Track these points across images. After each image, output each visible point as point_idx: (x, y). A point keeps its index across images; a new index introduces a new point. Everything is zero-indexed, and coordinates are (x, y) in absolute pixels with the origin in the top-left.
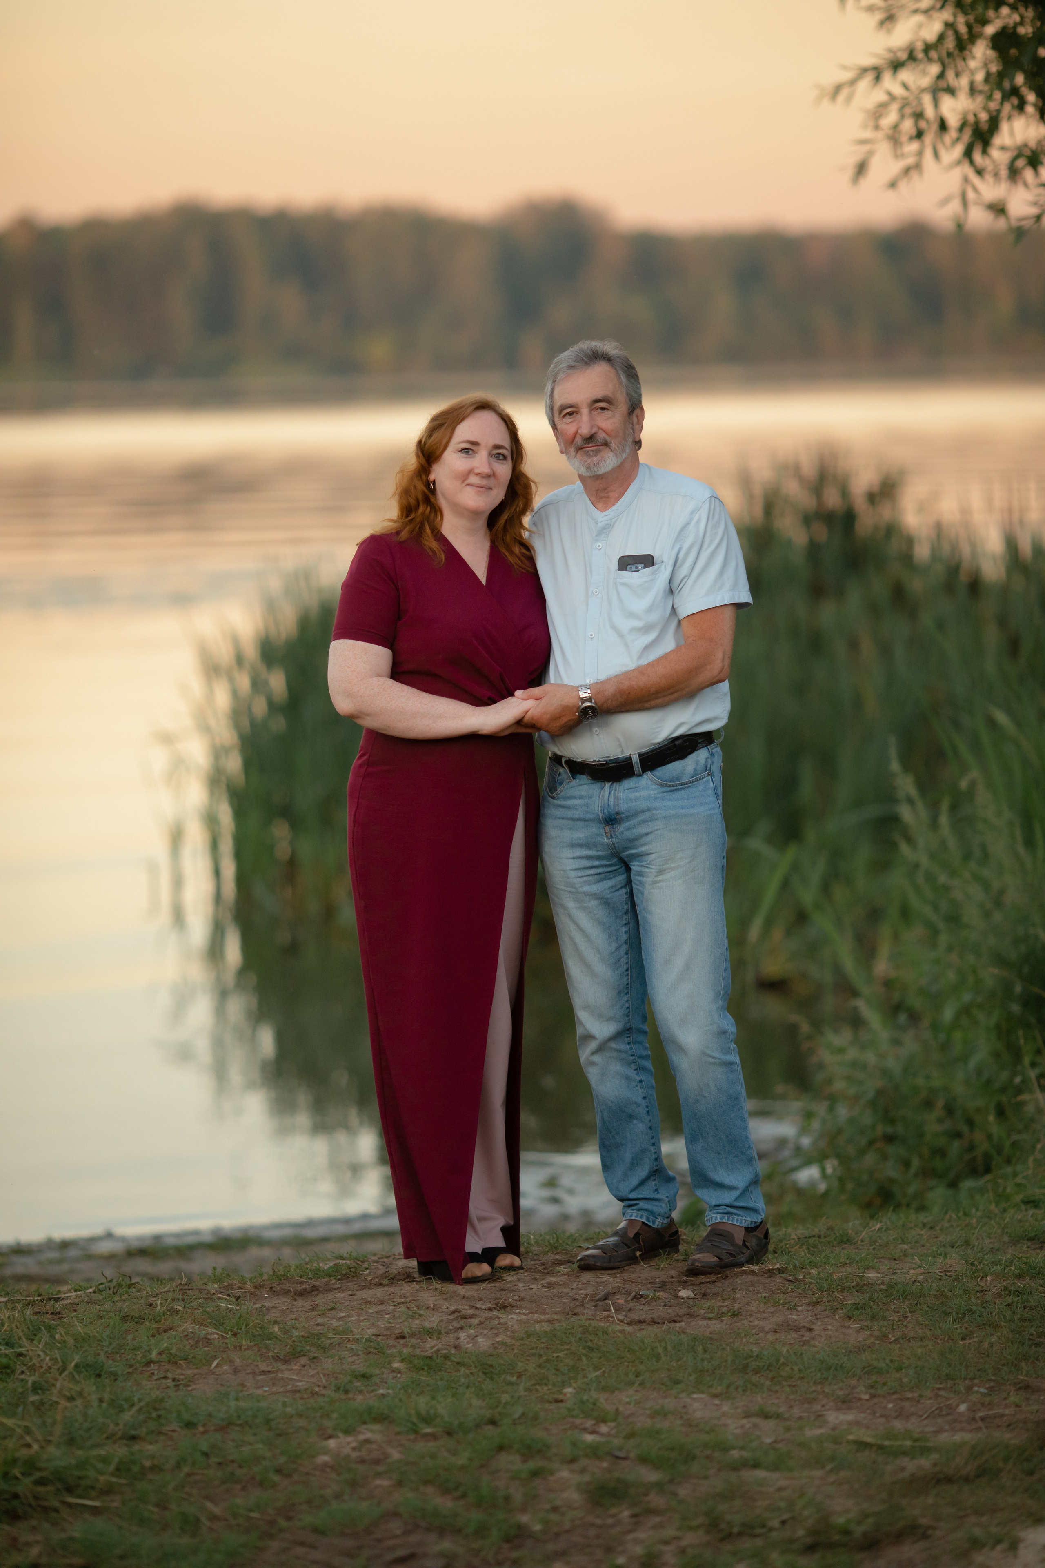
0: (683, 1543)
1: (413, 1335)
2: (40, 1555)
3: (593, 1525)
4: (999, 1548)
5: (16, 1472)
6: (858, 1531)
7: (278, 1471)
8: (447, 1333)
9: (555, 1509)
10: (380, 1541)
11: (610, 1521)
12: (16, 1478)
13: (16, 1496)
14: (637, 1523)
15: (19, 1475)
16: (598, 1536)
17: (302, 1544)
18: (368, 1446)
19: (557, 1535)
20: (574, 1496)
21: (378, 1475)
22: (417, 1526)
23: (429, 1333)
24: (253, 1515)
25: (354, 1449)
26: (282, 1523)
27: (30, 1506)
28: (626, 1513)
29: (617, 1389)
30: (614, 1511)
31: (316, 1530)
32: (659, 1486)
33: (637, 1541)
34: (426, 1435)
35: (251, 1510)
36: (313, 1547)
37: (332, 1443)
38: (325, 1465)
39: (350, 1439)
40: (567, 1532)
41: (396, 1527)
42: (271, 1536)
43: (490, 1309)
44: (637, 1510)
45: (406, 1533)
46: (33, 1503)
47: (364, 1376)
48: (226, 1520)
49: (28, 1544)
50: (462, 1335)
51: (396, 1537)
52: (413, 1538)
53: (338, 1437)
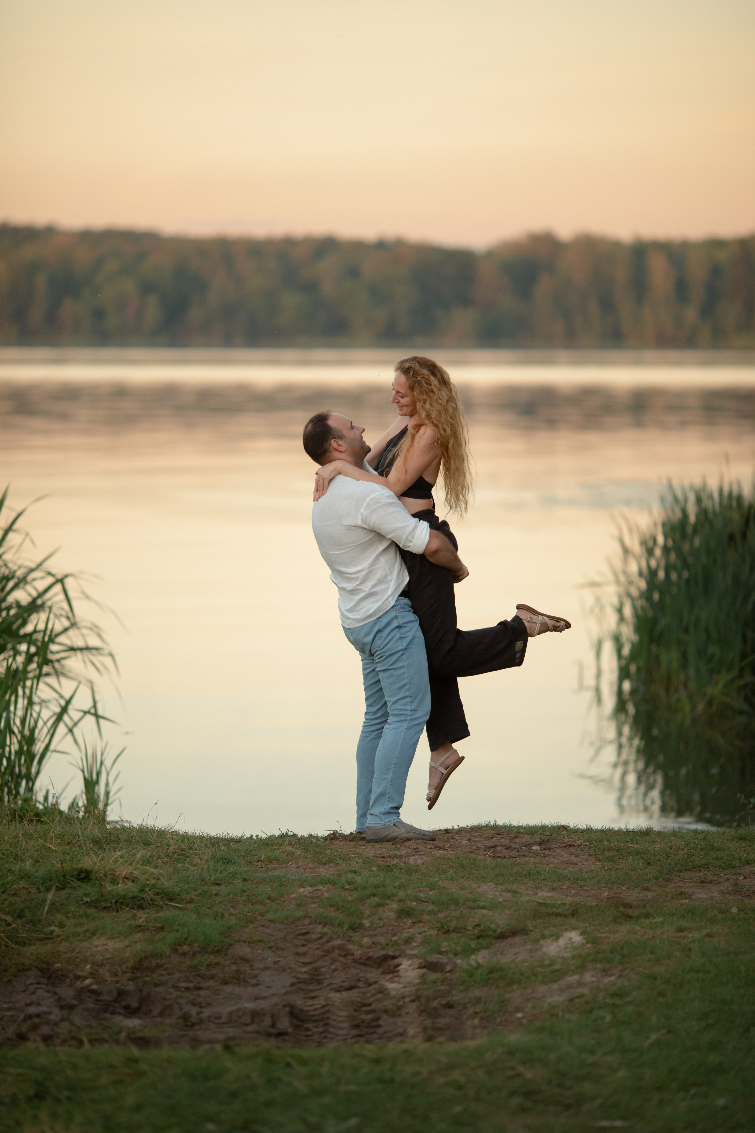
0: (427, 934)
1: (390, 857)
2: (143, 922)
3: (393, 925)
4: (551, 938)
5: (147, 890)
6: (499, 930)
7: (269, 898)
8: (406, 857)
9: (380, 919)
10: (297, 926)
11: (401, 924)
12: (147, 892)
13: (143, 899)
14: (414, 926)
15: (148, 891)
16: (392, 930)
17: (263, 926)
18: (317, 892)
19: (376, 928)
20: (392, 915)
21: (315, 903)
22: (316, 922)
23: (397, 856)
24: (249, 914)
25: (310, 893)
26: (259, 917)
27: (149, 904)
28: (410, 921)
29: (456, 880)
30: (405, 920)
31: (271, 921)
32: (430, 912)
33: (408, 932)
34: (347, 889)
35: (248, 912)
36: (268, 928)
37: (302, 890)
38: (293, 898)
39: (310, 888)
40: (380, 927)
41: (307, 921)
42: (251, 922)
43: (431, 848)
44: (414, 921)
45: (309, 924)
46: (151, 903)
47: (355, 872)
48: (236, 915)
49: (141, 918)
50: (412, 858)
51: (305, 925)
52: (311, 926)
53: (307, 888)
